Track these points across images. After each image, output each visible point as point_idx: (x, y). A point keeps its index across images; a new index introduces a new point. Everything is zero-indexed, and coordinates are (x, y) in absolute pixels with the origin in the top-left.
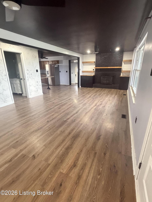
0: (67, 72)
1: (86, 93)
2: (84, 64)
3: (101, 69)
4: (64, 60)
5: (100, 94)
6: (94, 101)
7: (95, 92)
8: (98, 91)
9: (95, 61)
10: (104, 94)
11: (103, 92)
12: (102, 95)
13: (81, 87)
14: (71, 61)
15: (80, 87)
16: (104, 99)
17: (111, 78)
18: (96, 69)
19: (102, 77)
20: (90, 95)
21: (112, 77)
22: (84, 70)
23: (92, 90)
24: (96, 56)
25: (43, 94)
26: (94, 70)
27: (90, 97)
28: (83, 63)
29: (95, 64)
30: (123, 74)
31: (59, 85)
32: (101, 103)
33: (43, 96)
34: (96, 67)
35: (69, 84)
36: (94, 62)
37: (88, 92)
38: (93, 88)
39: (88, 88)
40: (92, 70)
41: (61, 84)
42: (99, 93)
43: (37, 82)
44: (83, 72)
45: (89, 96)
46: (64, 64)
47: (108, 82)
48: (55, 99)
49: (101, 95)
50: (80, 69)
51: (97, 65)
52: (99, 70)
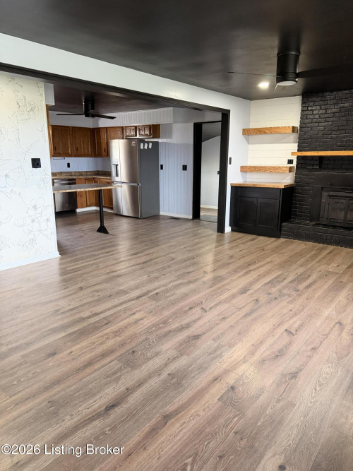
0: (185, 168)
1: (241, 262)
2: (251, 137)
3: (321, 158)
4: (175, 122)
5: (300, 279)
6: (255, 320)
7: (282, 266)
8: (300, 254)
9: (297, 125)
10: (320, 277)
11: (323, 268)
12: (309, 286)
13: (232, 230)
14: (204, 127)
15: (228, 229)
16: (310, 316)
18: (298, 158)
19: (325, 194)
20: (254, 275)
22: (250, 163)
23: (274, 251)
24: (303, 103)
25: (57, 255)
26: (290, 162)
27: (244, 291)
28: (247, 132)
29: (295, 136)
31: (156, 217)
32: (286, 339)
33: (57, 262)
34: (298, 150)
35: (191, 217)
36: (294, 129)
37: (248, 259)
38: (282, 240)
39: (262, 238)
40: (285, 164)
41: (161, 213)
42: (301, 270)
43: (35, 207)
44: (244, 169)
45: (243, 282)
46: (179, 137)
47: (351, 216)
48: (81, 288)
49: (301, 287)
50: (230, 158)
51: (304, 143)
52: (313, 165)
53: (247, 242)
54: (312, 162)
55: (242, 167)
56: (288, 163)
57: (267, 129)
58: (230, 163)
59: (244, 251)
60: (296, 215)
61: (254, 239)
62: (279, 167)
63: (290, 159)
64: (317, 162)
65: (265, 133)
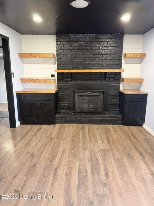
9: (55, 53)
13: (21, 124)
15: (18, 123)
17: (98, 96)
18: (58, 73)
19: (76, 95)
21: (101, 95)
22: (26, 77)
26: (53, 76)
28: (22, 56)
29: (54, 60)
30: (123, 87)
34: (58, 69)
36: (53, 55)
44: (23, 81)
47: (92, 106)
50: (13, 73)
51: (60, 64)
52: (68, 78)
53: (36, 133)
54: (67, 76)
55: (21, 79)
56: (52, 77)
57: (36, 54)
58: (14, 77)
59: (40, 144)
60: (61, 108)
61: (40, 130)
62: (48, 79)
63: (52, 74)
64: (70, 76)
65: (35, 56)
